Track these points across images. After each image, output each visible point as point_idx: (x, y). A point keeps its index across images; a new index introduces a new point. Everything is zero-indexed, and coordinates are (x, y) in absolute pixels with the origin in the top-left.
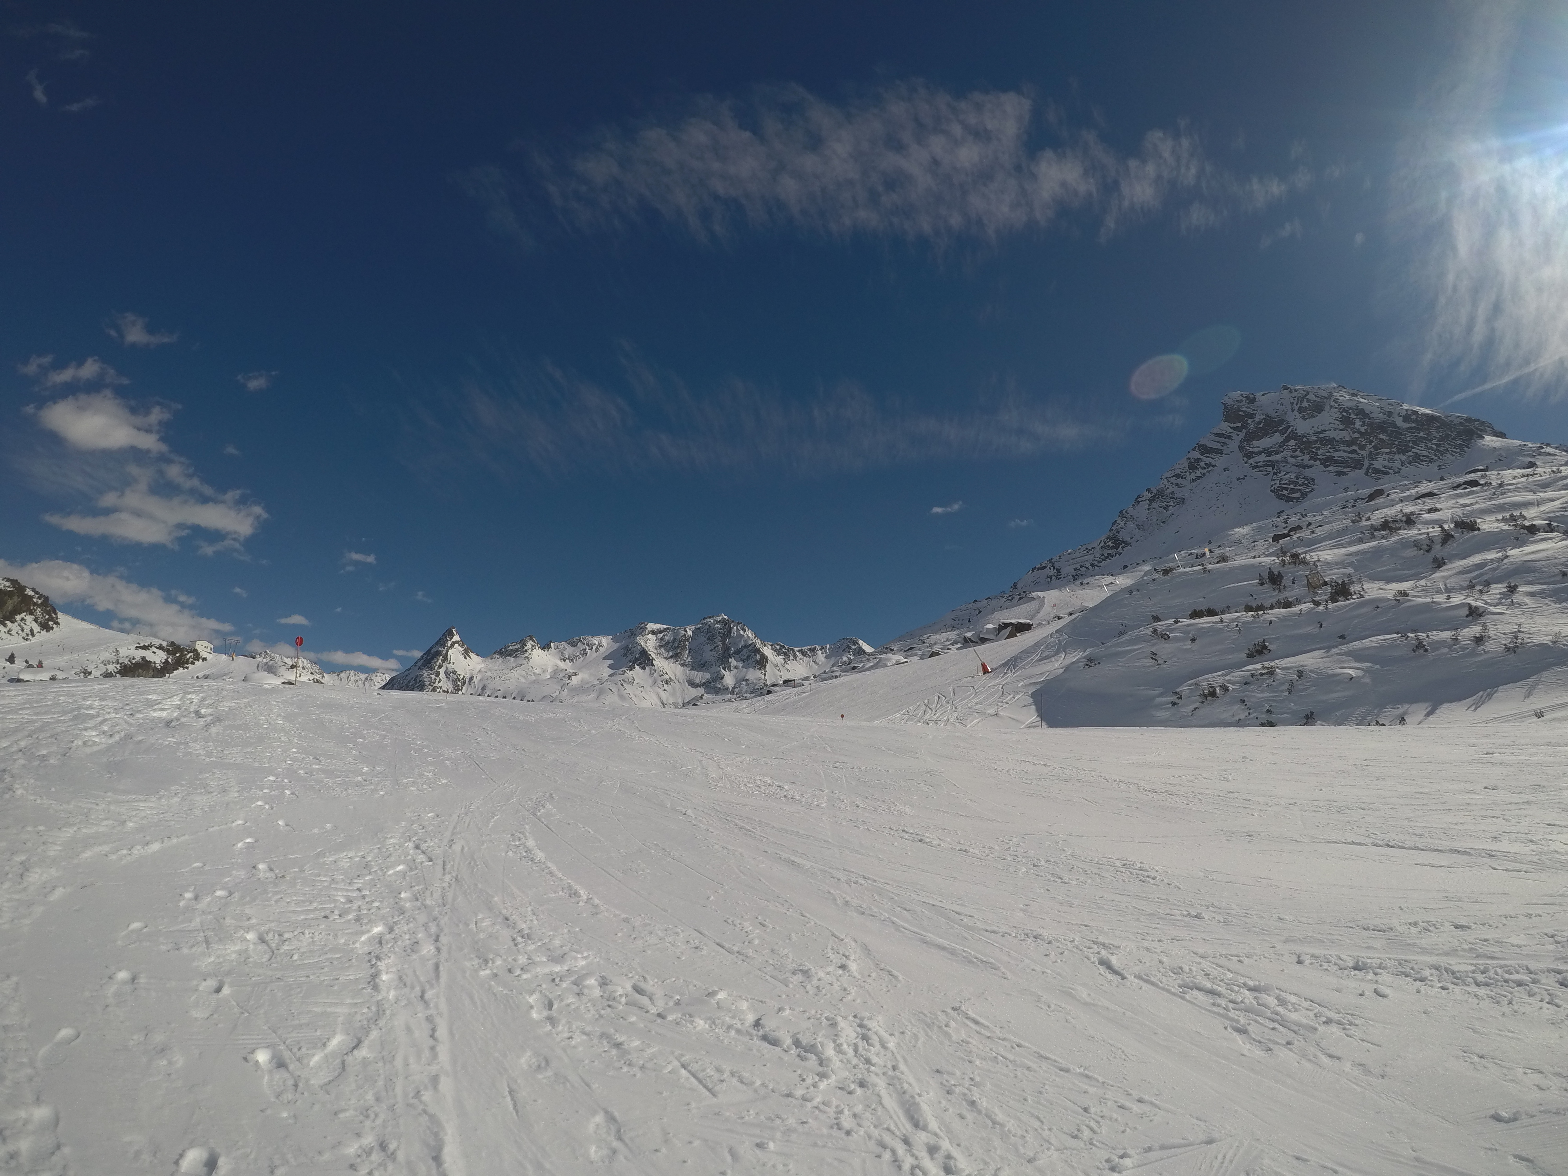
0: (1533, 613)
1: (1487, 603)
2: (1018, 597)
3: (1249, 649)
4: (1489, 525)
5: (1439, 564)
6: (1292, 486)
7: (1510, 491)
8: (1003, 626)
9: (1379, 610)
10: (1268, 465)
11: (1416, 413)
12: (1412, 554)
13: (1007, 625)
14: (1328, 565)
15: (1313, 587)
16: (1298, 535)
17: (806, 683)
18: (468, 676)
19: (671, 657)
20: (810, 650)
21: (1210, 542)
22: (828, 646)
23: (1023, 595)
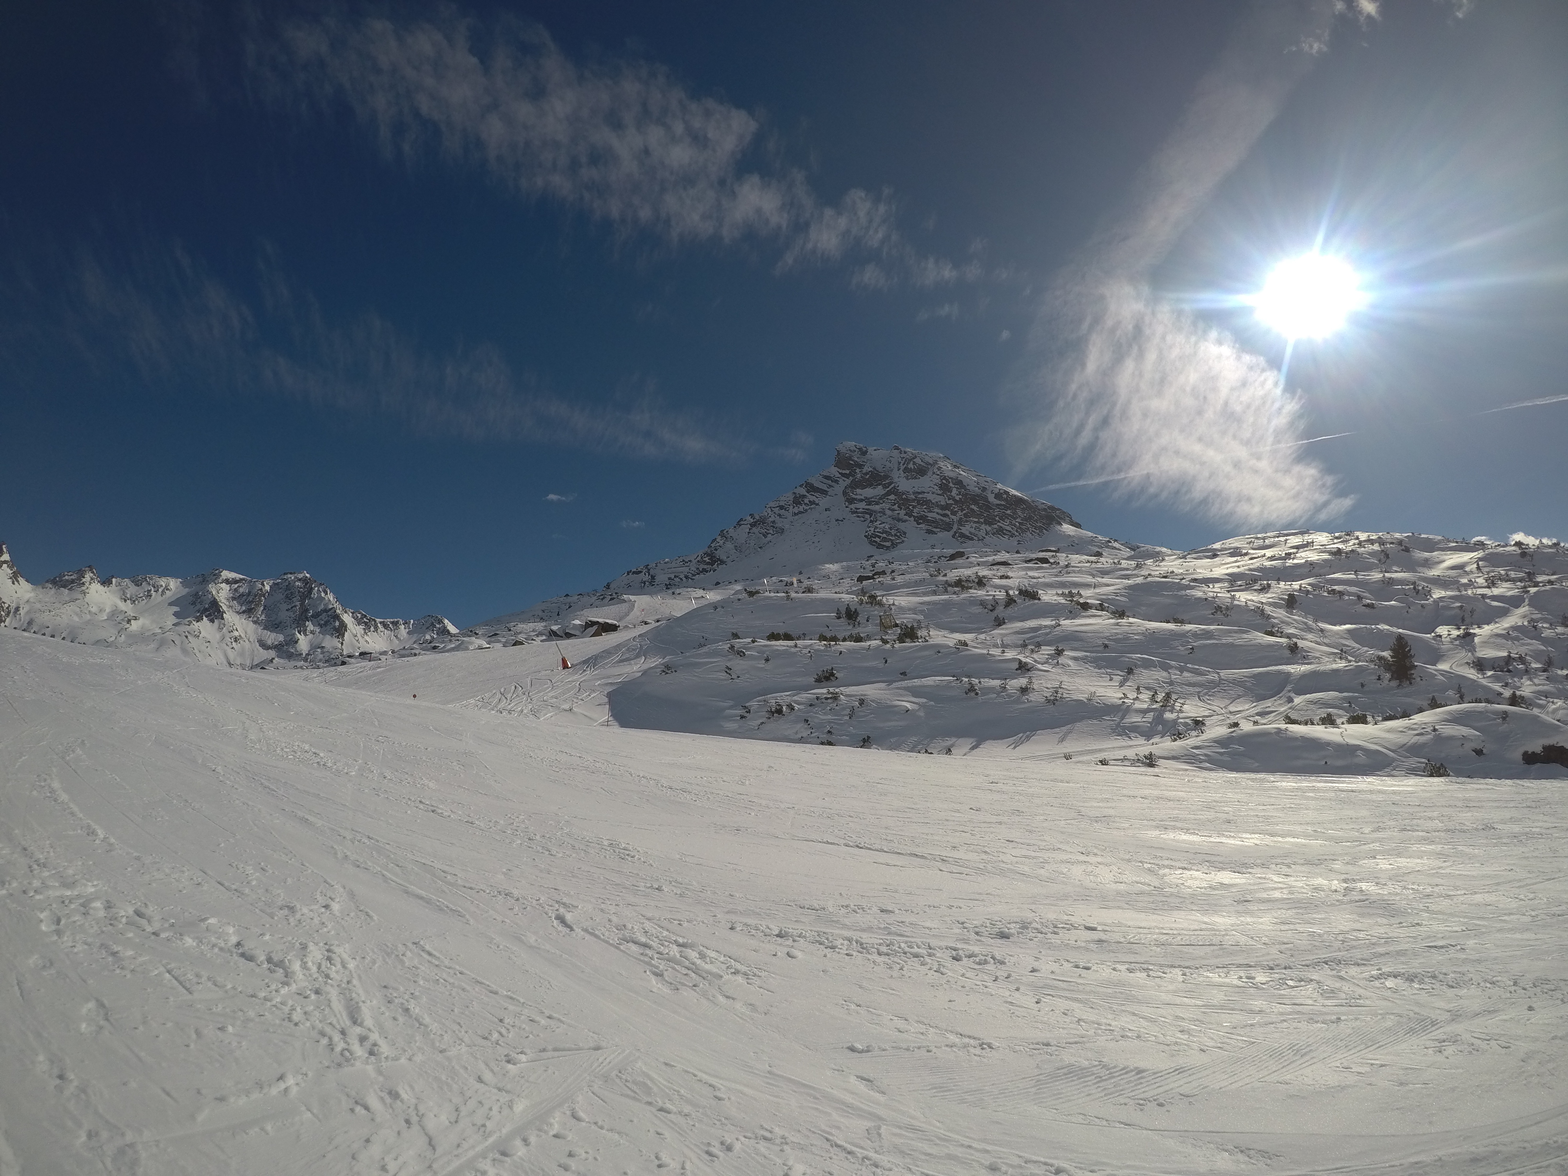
0: (1073, 674)
1: (1035, 661)
2: (610, 597)
3: (817, 675)
4: (1048, 596)
5: (999, 622)
6: (884, 535)
7: (1074, 572)
8: (590, 624)
9: (939, 654)
10: (866, 513)
11: (1007, 493)
12: (977, 611)
13: (593, 623)
14: (901, 609)
15: (884, 627)
16: (880, 579)
17: (383, 658)
18: (14, 606)
19: (244, 612)
20: (392, 623)
21: (801, 573)
22: (412, 621)
23: (615, 596)
